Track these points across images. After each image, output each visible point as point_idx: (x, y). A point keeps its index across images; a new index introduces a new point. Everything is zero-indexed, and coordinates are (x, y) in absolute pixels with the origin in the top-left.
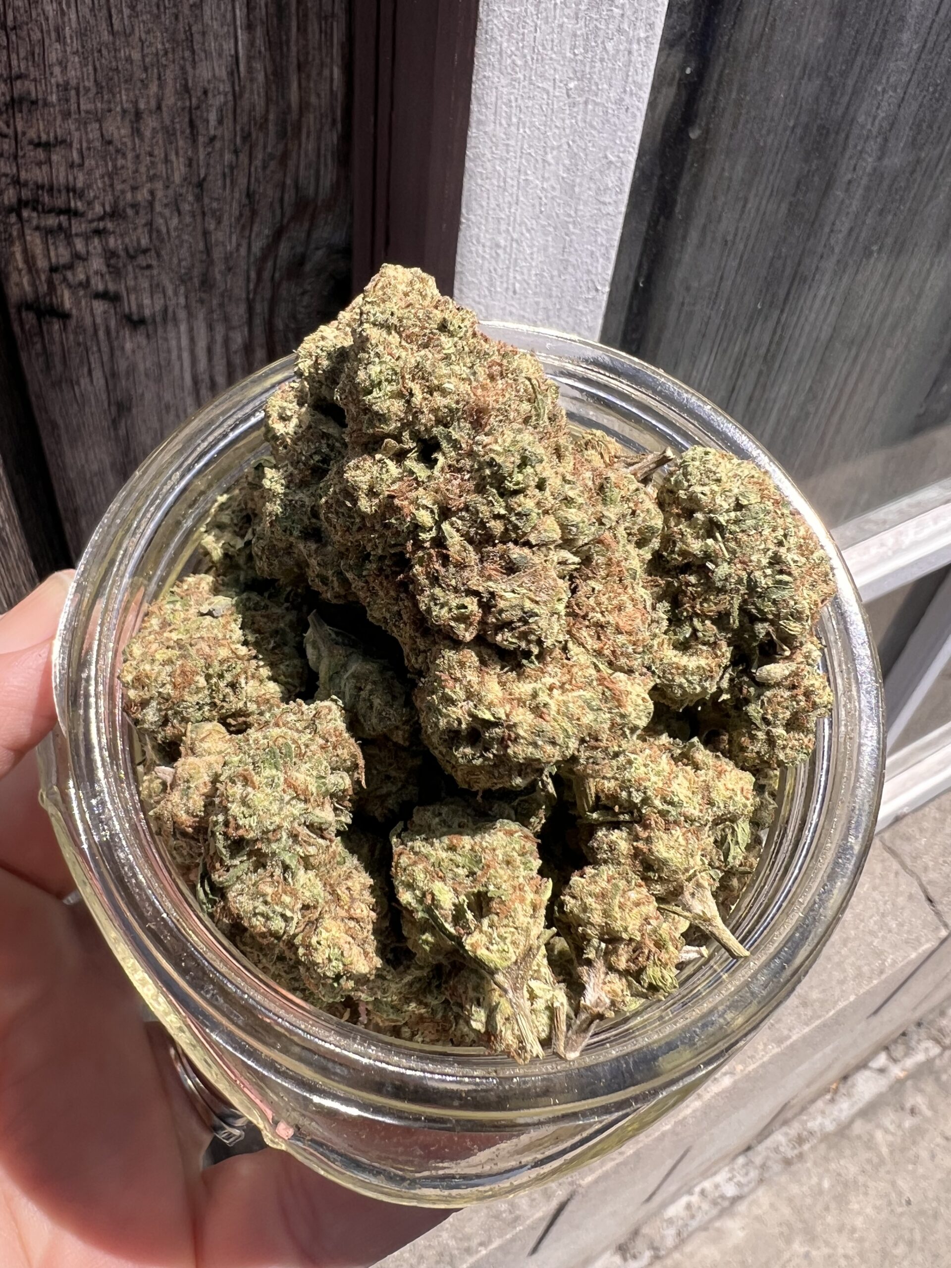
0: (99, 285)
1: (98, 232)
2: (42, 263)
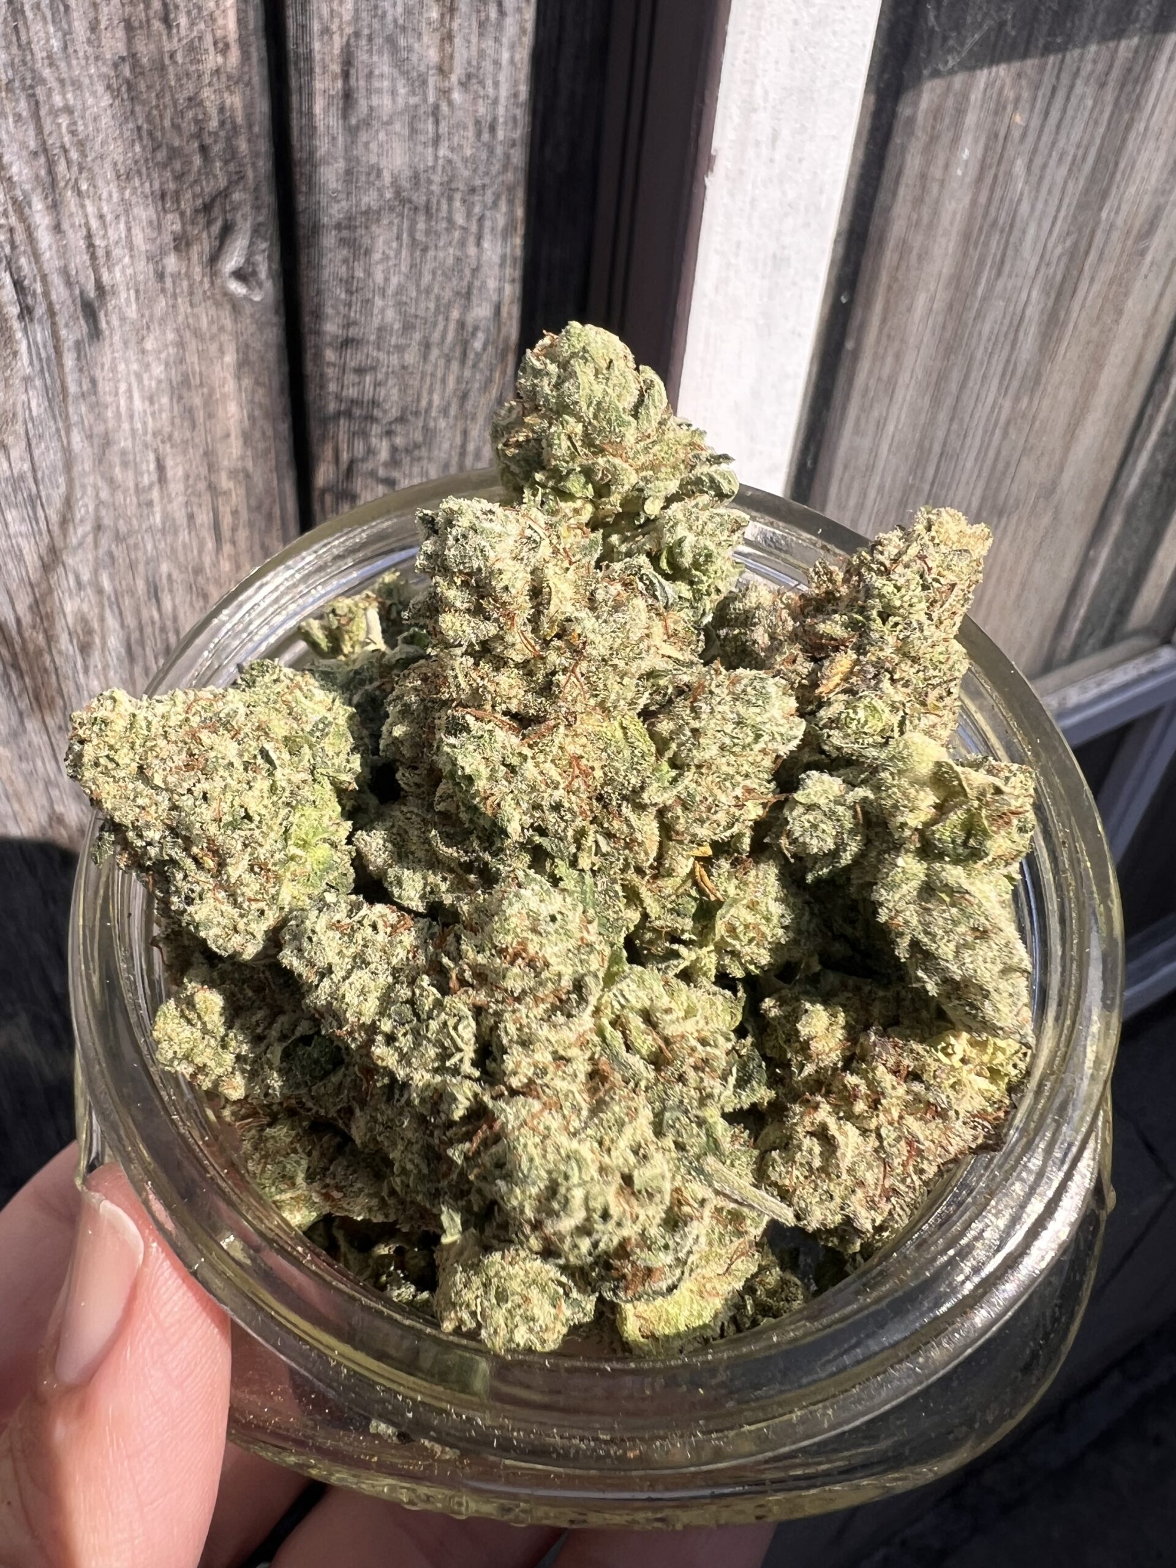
0: (381, 472)
1: (389, 433)
2: (345, 457)
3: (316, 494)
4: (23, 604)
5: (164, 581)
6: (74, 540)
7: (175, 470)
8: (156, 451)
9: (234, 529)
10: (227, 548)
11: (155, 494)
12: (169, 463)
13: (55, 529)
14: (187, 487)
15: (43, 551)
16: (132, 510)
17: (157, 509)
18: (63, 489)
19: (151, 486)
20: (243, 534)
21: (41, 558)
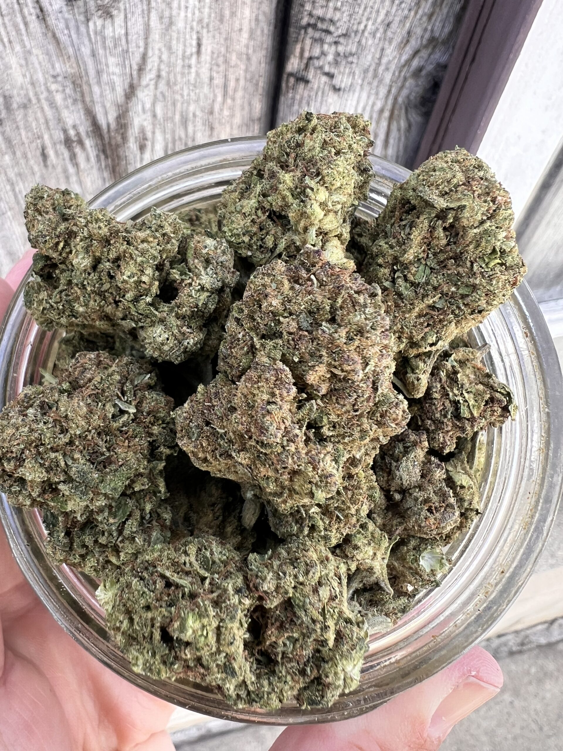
0: (327, 69)
1: (336, 43)
2: (307, 55)
3: (285, 76)
4: (112, 116)
5: (191, 115)
6: (144, 82)
7: (207, 47)
8: (198, 32)
9: (235, 90)
10: (229, 101)
11: (193, 61)
12: (204, 41)
13: (135, 73)
14: (212, 58)
15: (127, 86)
16: (179, 69)
17: (193, 70)
18: (142, 50)
19: (192, 55)
20: (240, 94)
21: (125, 90)
